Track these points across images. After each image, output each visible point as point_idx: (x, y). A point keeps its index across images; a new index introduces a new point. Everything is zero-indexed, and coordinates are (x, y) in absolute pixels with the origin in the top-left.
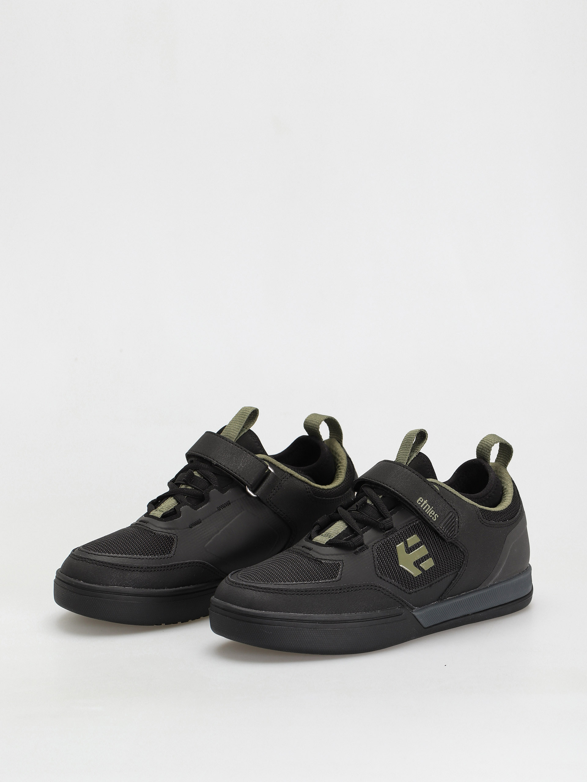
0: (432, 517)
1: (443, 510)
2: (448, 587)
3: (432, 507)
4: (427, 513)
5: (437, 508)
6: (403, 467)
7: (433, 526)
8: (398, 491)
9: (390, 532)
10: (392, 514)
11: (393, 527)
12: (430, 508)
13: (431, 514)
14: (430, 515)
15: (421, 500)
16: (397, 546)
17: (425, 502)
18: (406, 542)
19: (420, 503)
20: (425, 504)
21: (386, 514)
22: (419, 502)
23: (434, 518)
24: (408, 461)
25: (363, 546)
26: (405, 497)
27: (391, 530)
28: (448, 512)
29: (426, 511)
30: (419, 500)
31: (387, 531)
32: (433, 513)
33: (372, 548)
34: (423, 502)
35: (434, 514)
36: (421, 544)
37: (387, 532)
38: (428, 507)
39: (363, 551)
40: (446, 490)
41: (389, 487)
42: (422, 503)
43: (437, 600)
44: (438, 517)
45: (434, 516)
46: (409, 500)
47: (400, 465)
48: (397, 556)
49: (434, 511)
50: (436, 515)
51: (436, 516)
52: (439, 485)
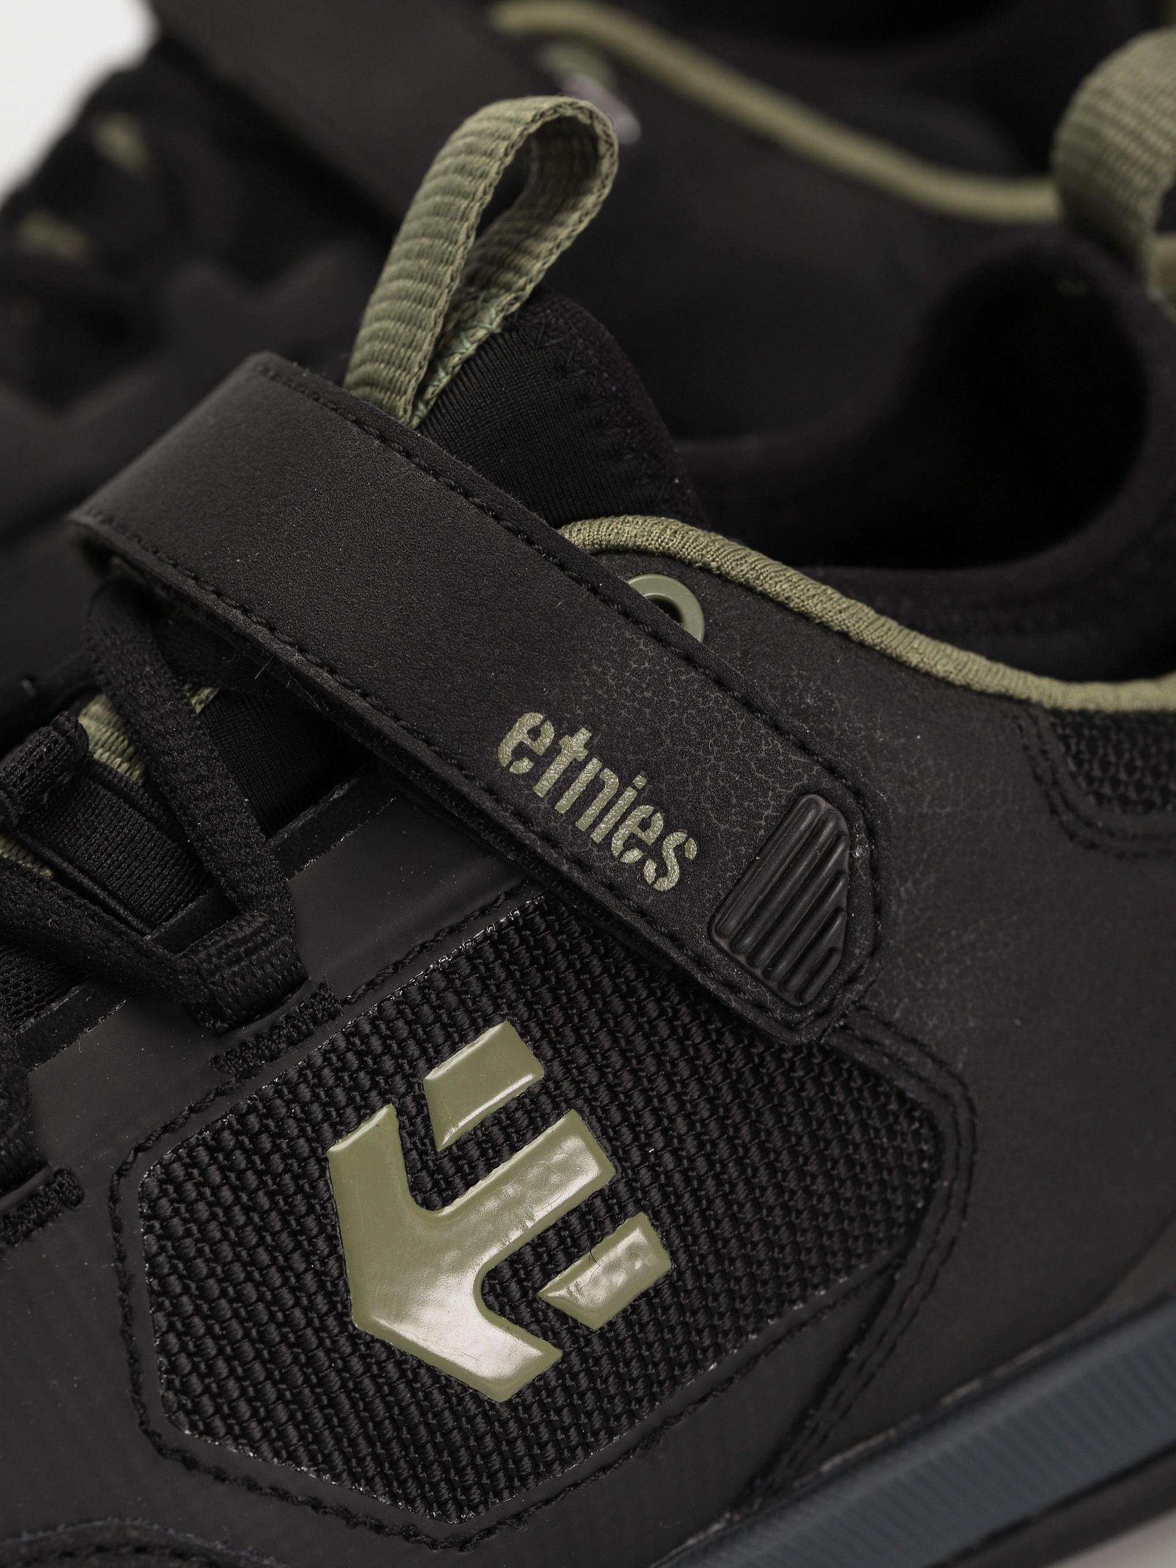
0: (641, 863)
1: (735, 786)
2: (818, 1396)
3: (640, 781)
4: (597, 836)
5: (683, 782)
6: (382, 438)
7: (655, 939)
8: (332, 672)
9: (274, 1027)
10: (290, 860)
11: (297, 982)
12: (619, 794)
13: (632, 842)
14: (628, 846)
15: (535, 733)
16: (333, 1149)
17: (577, 743)
18: (420, 1100)
19: (525, 765)
20: (576, 767)
21: (236, 874)
22: (521, 751)
23: (662, 871)
24: (432, 371)
25: (35, 1182)
26: (397, 718)
27: (278, 1015)
28: (779, 796)
29: (583, 823)
30: (518, 734)
31: (247, 1021)
32: (645, 825)
33: (114, 1199)
34: (554, 750)
35: (661, 838)
36: (556, 1106)
37: (245, 1033)
38: (595, 786)
39: (27, 1234)
40: (768, 607)
41: (262, 634)
42: (542, 762)
43: (736, 1504)
44: (692, 850)
45: (654, 851)
46: (429, 743)
47: (357, 422)
48: (333, 1240)
49: (659, 806)
50: (677, 837)
51: (680, 849)
52: (705, 569)
